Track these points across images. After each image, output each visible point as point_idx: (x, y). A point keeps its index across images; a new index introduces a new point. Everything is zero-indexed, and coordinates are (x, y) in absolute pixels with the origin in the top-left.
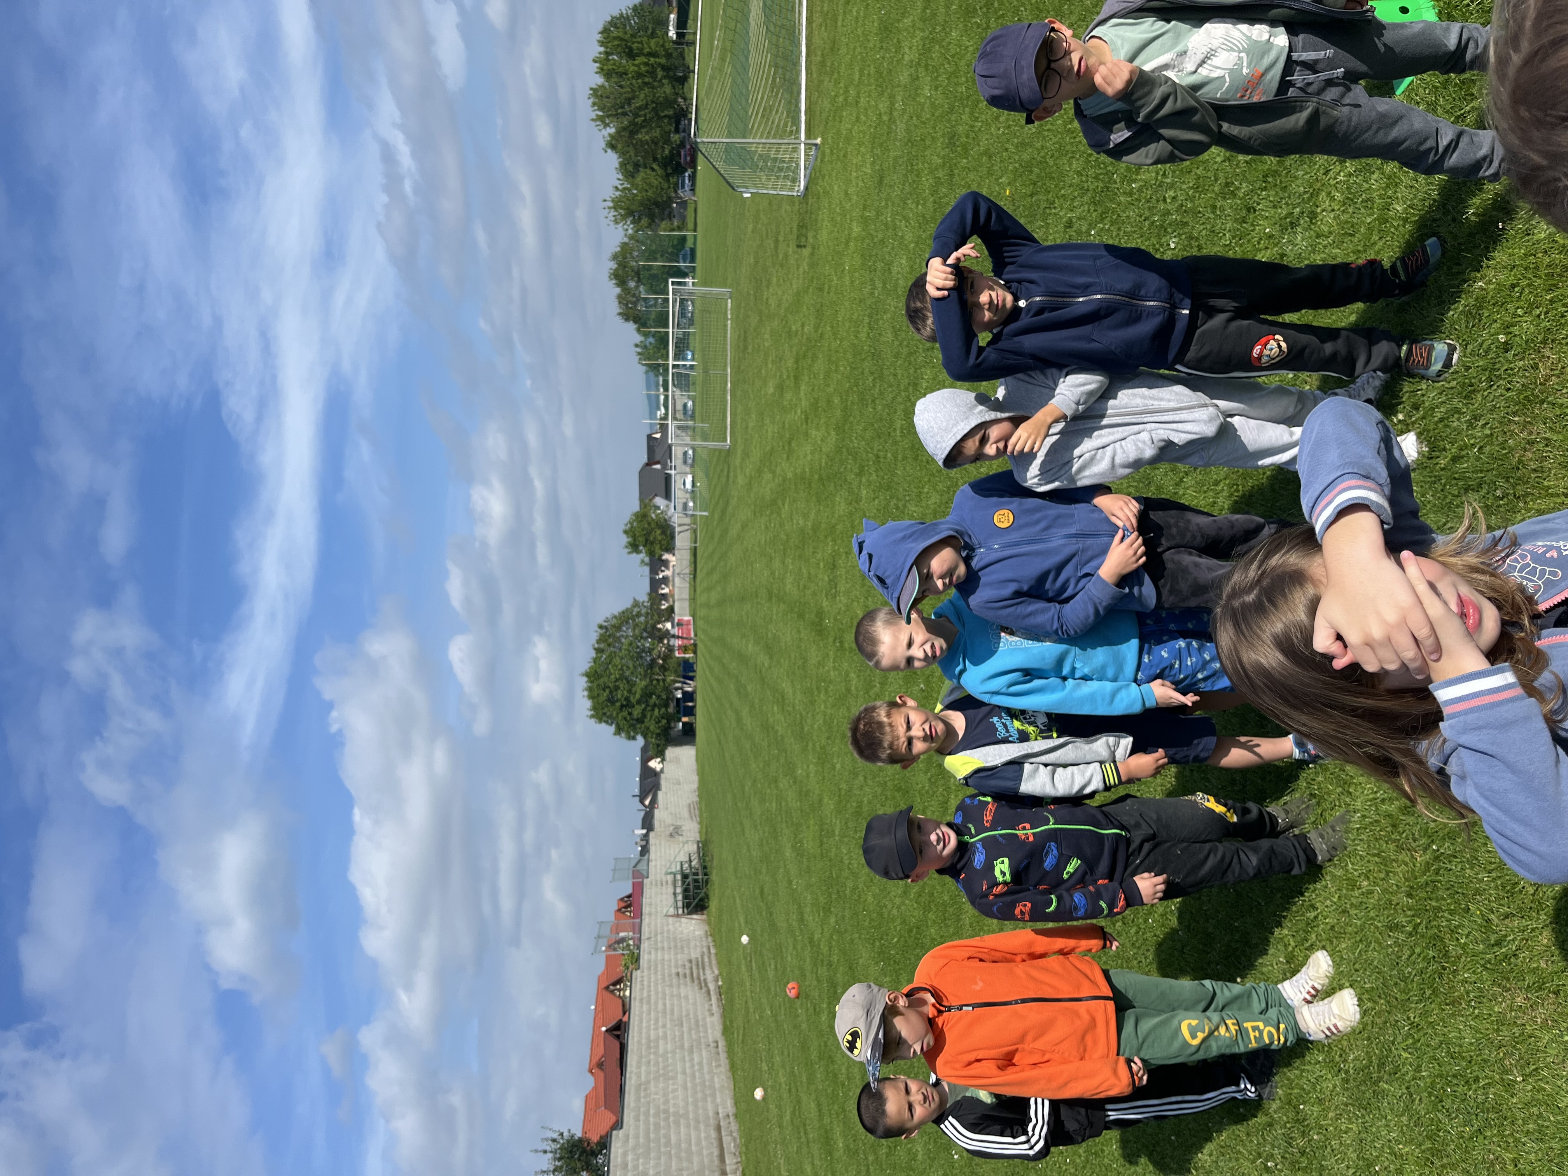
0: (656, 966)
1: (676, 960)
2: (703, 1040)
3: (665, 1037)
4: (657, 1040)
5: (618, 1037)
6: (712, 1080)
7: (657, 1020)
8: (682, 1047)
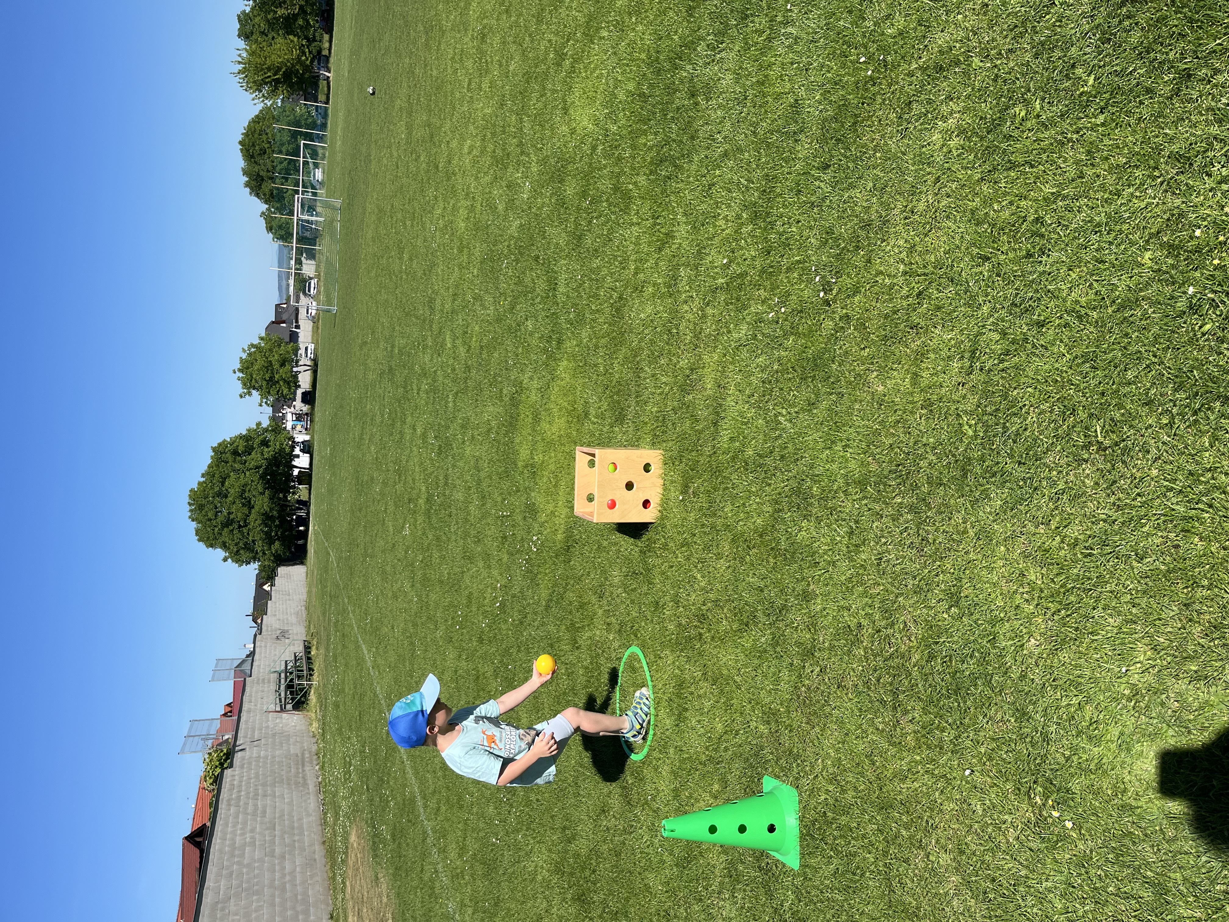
0: (250, 763)
1: (274, 757)
2: (297, 845)
3: (253, 843)
4: (244, 845)
5: (198, 845)
6: (305, 894)
7: (245, 823)
8: (272, 854)
